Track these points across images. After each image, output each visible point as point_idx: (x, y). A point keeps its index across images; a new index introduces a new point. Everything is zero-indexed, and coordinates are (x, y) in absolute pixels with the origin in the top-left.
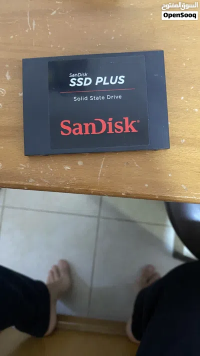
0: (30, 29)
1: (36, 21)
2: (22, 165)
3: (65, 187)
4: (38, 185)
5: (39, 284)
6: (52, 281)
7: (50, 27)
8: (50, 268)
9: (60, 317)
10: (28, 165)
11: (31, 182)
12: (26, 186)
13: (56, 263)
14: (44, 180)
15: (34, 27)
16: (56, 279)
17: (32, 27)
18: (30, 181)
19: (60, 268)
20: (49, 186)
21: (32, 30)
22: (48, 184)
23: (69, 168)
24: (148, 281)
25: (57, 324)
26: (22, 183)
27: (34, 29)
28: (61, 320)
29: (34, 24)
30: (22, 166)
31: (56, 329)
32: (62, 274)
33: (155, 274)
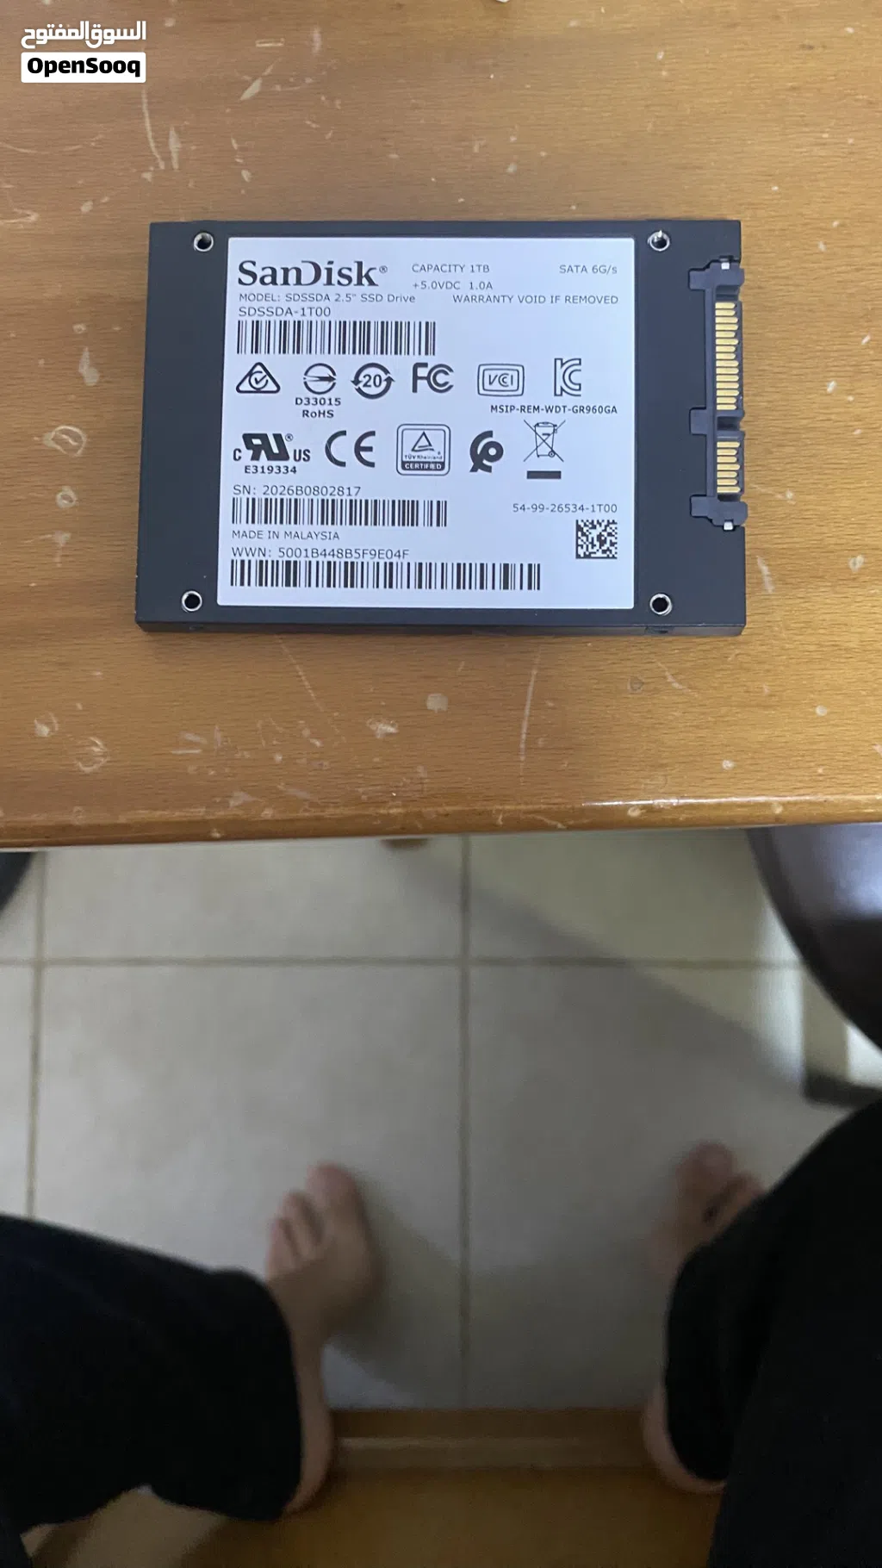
0: (162, 166)
1: (178, 131)
2: (190, 737)
3: (382, 811)
4: (268, 813)
5: (235, 1284)
6: (290, 1265)
7: (242, 149)
8: (274, 1209)
9: (343, 1421)
10: (218, 736)
11: (237, 803)
12: (219, 823)
13: (300, 1181)
14: (292, 791)
15: (175, 156)
16: (307, 1250)
17: (167, 158)
18: (232, 803)
19: (320, 1202)
20: (314, 813)
21: (169, 168)
22: (313, 804)
23: (392, 730)
24: (710, 1214)
25: (336, 1452)
26: (200, 812)
27: (176, 166)
28: (352, 1435)
29: (174, 145)
30: (191, 745)
31: (334, 1477)
32: (331, 1228)
33: (739, 1183)
